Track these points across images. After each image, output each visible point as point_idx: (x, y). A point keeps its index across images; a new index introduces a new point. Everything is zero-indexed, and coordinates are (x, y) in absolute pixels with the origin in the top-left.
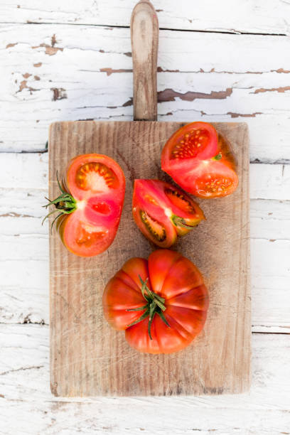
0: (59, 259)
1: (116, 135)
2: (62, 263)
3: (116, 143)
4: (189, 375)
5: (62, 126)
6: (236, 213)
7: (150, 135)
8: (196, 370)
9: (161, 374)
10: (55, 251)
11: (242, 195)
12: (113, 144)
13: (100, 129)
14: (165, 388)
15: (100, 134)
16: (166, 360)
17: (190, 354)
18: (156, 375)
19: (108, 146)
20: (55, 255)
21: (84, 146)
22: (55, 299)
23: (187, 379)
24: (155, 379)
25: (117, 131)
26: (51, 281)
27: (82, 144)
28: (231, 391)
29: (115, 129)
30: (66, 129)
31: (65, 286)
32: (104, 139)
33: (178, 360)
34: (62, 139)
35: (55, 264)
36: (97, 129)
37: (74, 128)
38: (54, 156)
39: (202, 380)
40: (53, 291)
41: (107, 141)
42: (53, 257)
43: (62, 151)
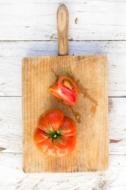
0: (26, 115)
1: (51, 62)
2: (27, 116)
4: (82, 163)
5: (28, 60)
6: (102, 94)
7: (65, 62)
8: (85, 161)
9: (70, 164)
10: (24, 111)
11: (104, 85)
12: (49, 66)
13: (44, 60)
14: (72, 169)
15: (44, 62)
16: (72, 156)
17: (82, 155)
18: (68, 163)
19: (47, 67)
20: (25, 113)
21: (37, 68)
22: (24, 132)
23: (81, 165)
24: (67, 165)
25: (51, 61)
26: (23, 124)
27: (36, 66)
28: (100, 170)
29: (50, 60)
30: (29, 60)
31: (29, 126)
32: (45, 64)
33: (78, 157)
34: (27, 65)
35: (25, 117)
36: (43, 60)
37: (32, 60)
38: (24, 72)
39: (87, 166)
40: (24, 128)
41: (47, 65)
42: (23, 114)
43: (27, 69)
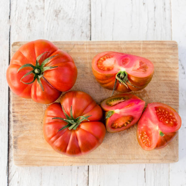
0: (95, 46)
1: (170, 82)
2: (93, 49)
3: (165, 82)
4: (25, 127)
5: (175, 49)
6: (123, 156)
7: (170, 102)
8: (28, 132)
9: (25, 110)
10: (100, 44)
11: (135, 159)
12: (165, 80)
13: (174, 72)
14: (17, 112)
15: (171, 72)
16: (35, 113)
17: (38, 128)
18: (25, 107)
19: (164, 77)
20: (98, 45)
21: (163, 62)
22: (71, 44)
23: (23, 126)
24: (23, 106)
25: (172, 82)
26: (82, 42)
27: (165, 61)
28: (16, 154)
29: (174, 81)
30: (174, 51)
31: (79, 51)
32: (168, 74)
33: (34, 121)
34: (167, 49)
35: (92, 45)
36: (174, 70)
37: (175, 56)
38: (158, 44)
39: (22, 135)
40: (76, 43)
41: (166, 76)
42: (96, 43)
43: (161, 49)
